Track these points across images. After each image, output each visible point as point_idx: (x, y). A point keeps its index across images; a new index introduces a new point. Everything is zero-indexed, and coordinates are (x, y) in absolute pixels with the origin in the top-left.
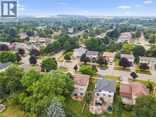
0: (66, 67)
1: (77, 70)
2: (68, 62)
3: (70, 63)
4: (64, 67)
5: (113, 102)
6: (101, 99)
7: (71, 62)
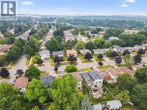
0: (44, 71)
1: (57, 71)
2: (40, 66)
3: (44, 67)
4: (42, 72)
5: (103, 86)
6: (96, 86)
7: (43, 65)
